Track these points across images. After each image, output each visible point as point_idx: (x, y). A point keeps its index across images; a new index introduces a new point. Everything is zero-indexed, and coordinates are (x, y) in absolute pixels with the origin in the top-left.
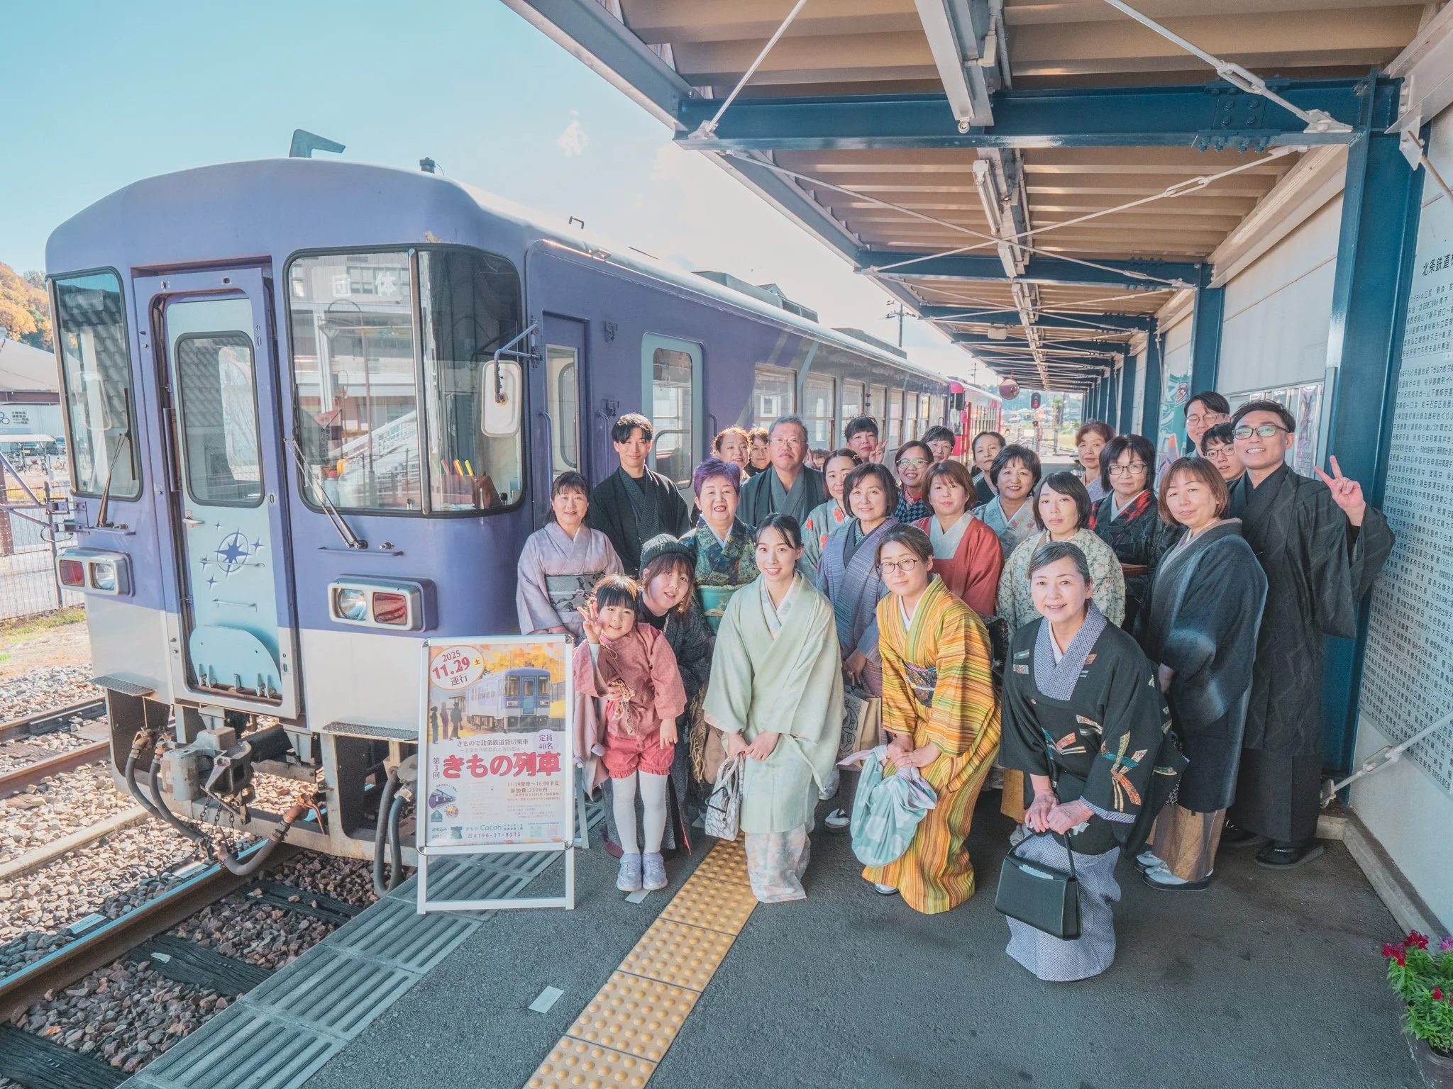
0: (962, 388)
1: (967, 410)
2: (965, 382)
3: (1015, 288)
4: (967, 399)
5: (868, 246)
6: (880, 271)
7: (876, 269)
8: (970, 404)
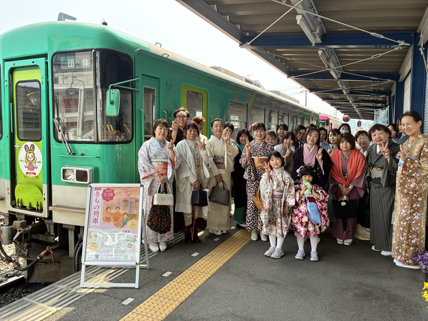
0: (328, 118)
1: (330, 126)
2: (330, 116)
3: (339, 82)
4: (330, 121)
5: (291, 70)
6: (295, 78)
7: (294, 77)
8: (331, 124)
